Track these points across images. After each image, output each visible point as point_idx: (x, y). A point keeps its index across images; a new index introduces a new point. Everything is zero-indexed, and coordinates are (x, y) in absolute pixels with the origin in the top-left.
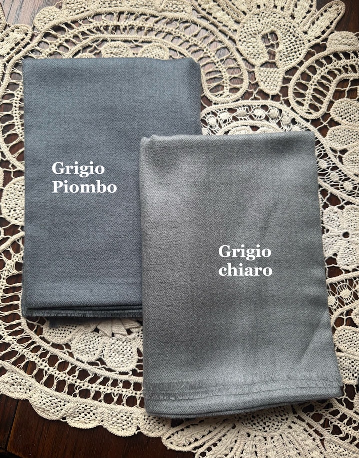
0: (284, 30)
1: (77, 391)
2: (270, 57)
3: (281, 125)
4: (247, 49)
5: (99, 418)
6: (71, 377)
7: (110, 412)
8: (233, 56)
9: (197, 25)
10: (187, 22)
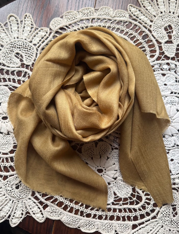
0: (175, 24)
1: (85, 214)
2: (169, 38)
3: (177, 72)
4: (157, 34)
5: (96, 227)
6: (82, 208)
7: (101, 224)
8: (150, 39)
9: (132, 23)
10: (126, 22)
